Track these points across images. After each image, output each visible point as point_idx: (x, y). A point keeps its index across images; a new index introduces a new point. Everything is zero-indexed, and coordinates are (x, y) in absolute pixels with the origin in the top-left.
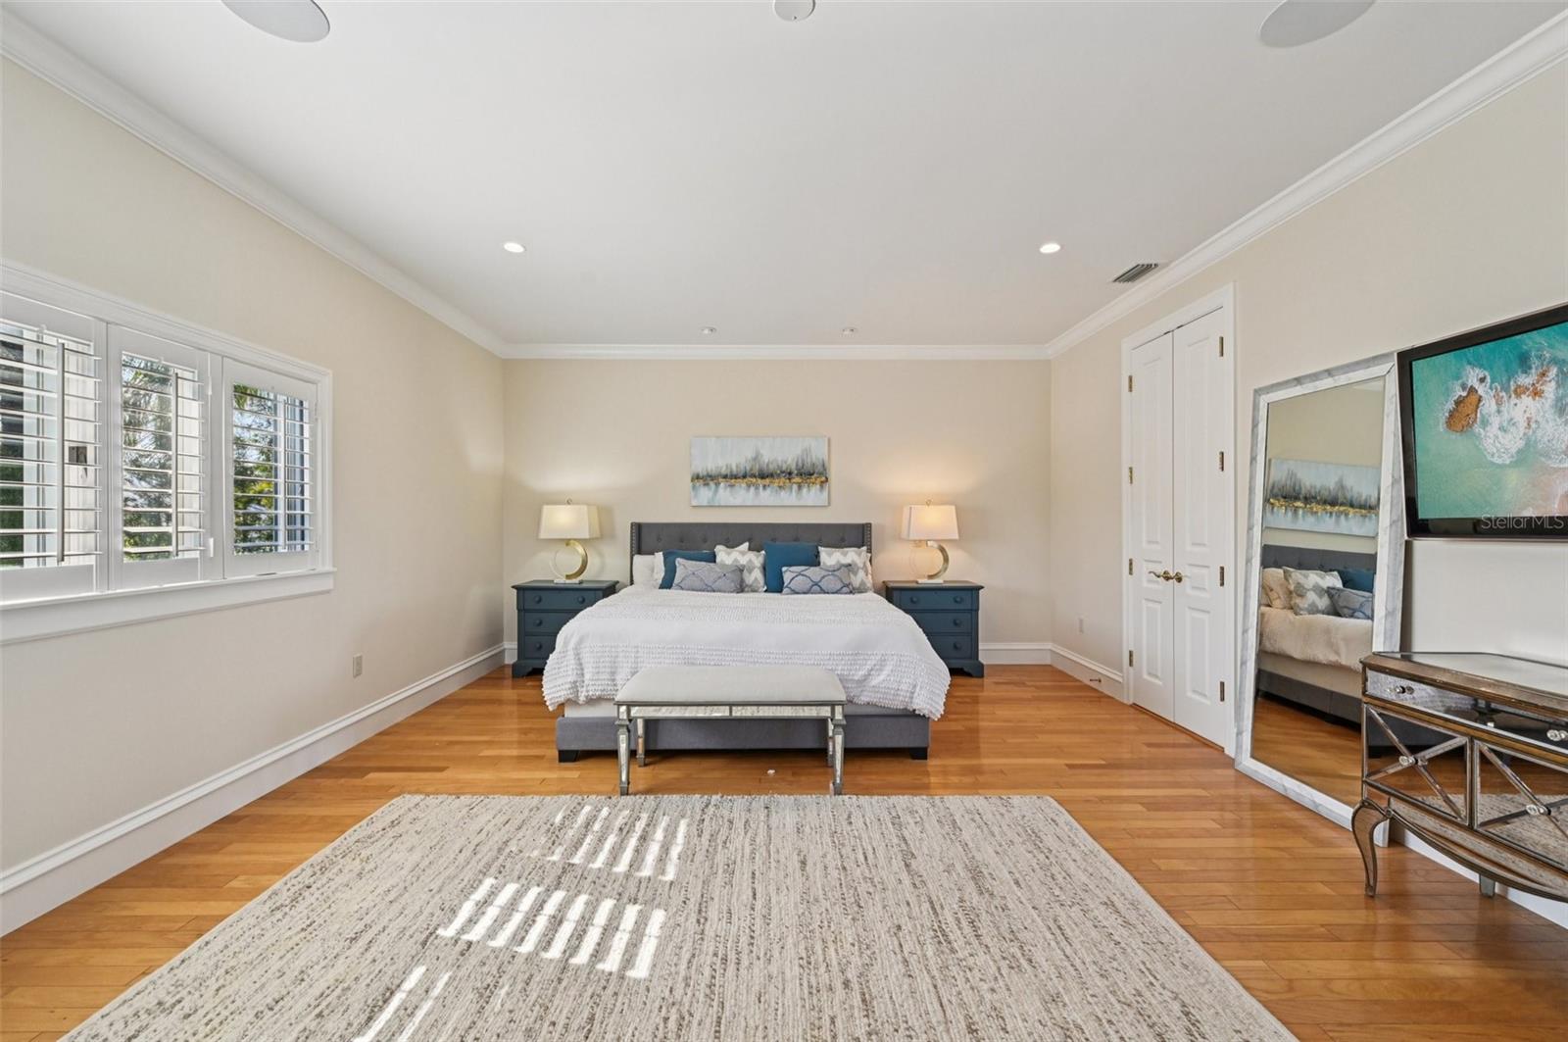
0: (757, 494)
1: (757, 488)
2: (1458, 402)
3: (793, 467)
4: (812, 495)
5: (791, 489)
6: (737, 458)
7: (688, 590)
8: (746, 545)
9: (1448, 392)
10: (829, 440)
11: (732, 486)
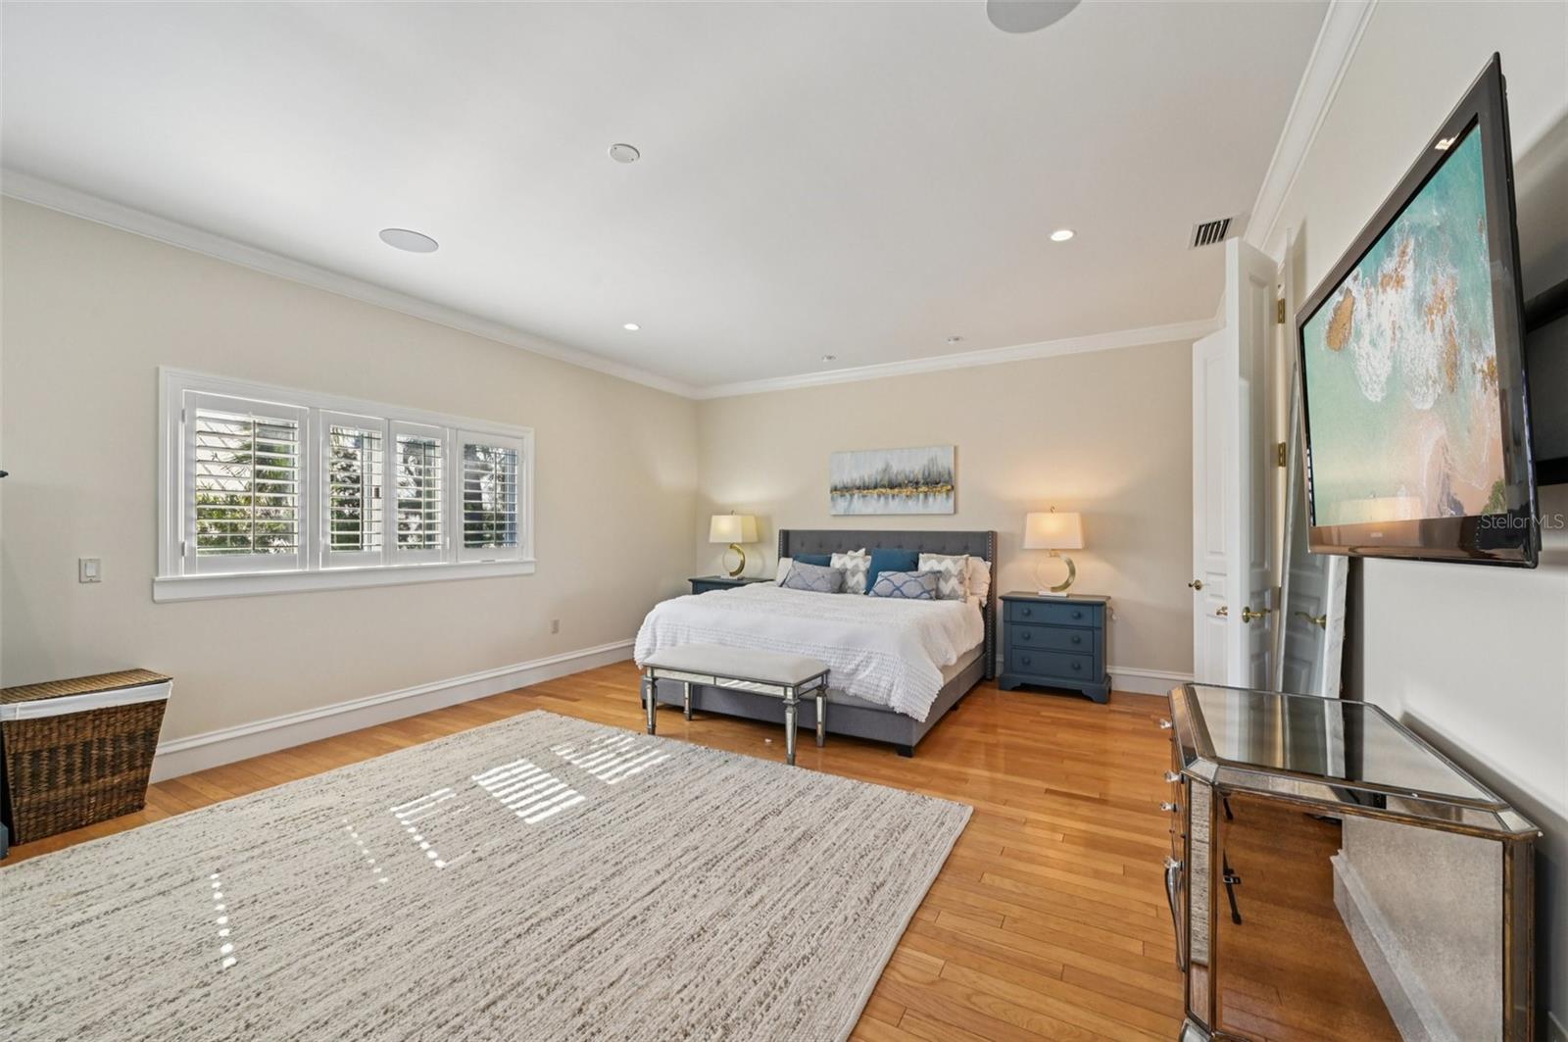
0: (887, 503)
1: (887, 498)
3: (920, 476)
4: (939, 503)
5: (918, 496)
6: (869, 471)
8: (863, 550)
10: (956, 448)
11: (864, 496)
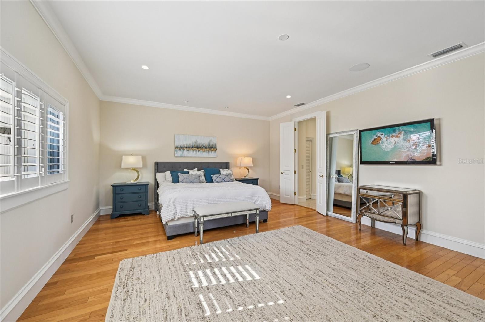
0: (196, 153)
2: (375, 139)
3: (207, 145)
4: (212, 154)
5: (206, 151)
6: (190, 142)
7: (185, 183)
8: (197, 168)
9: (372, 137)
10: (217, 138)
11: (188, 150)
